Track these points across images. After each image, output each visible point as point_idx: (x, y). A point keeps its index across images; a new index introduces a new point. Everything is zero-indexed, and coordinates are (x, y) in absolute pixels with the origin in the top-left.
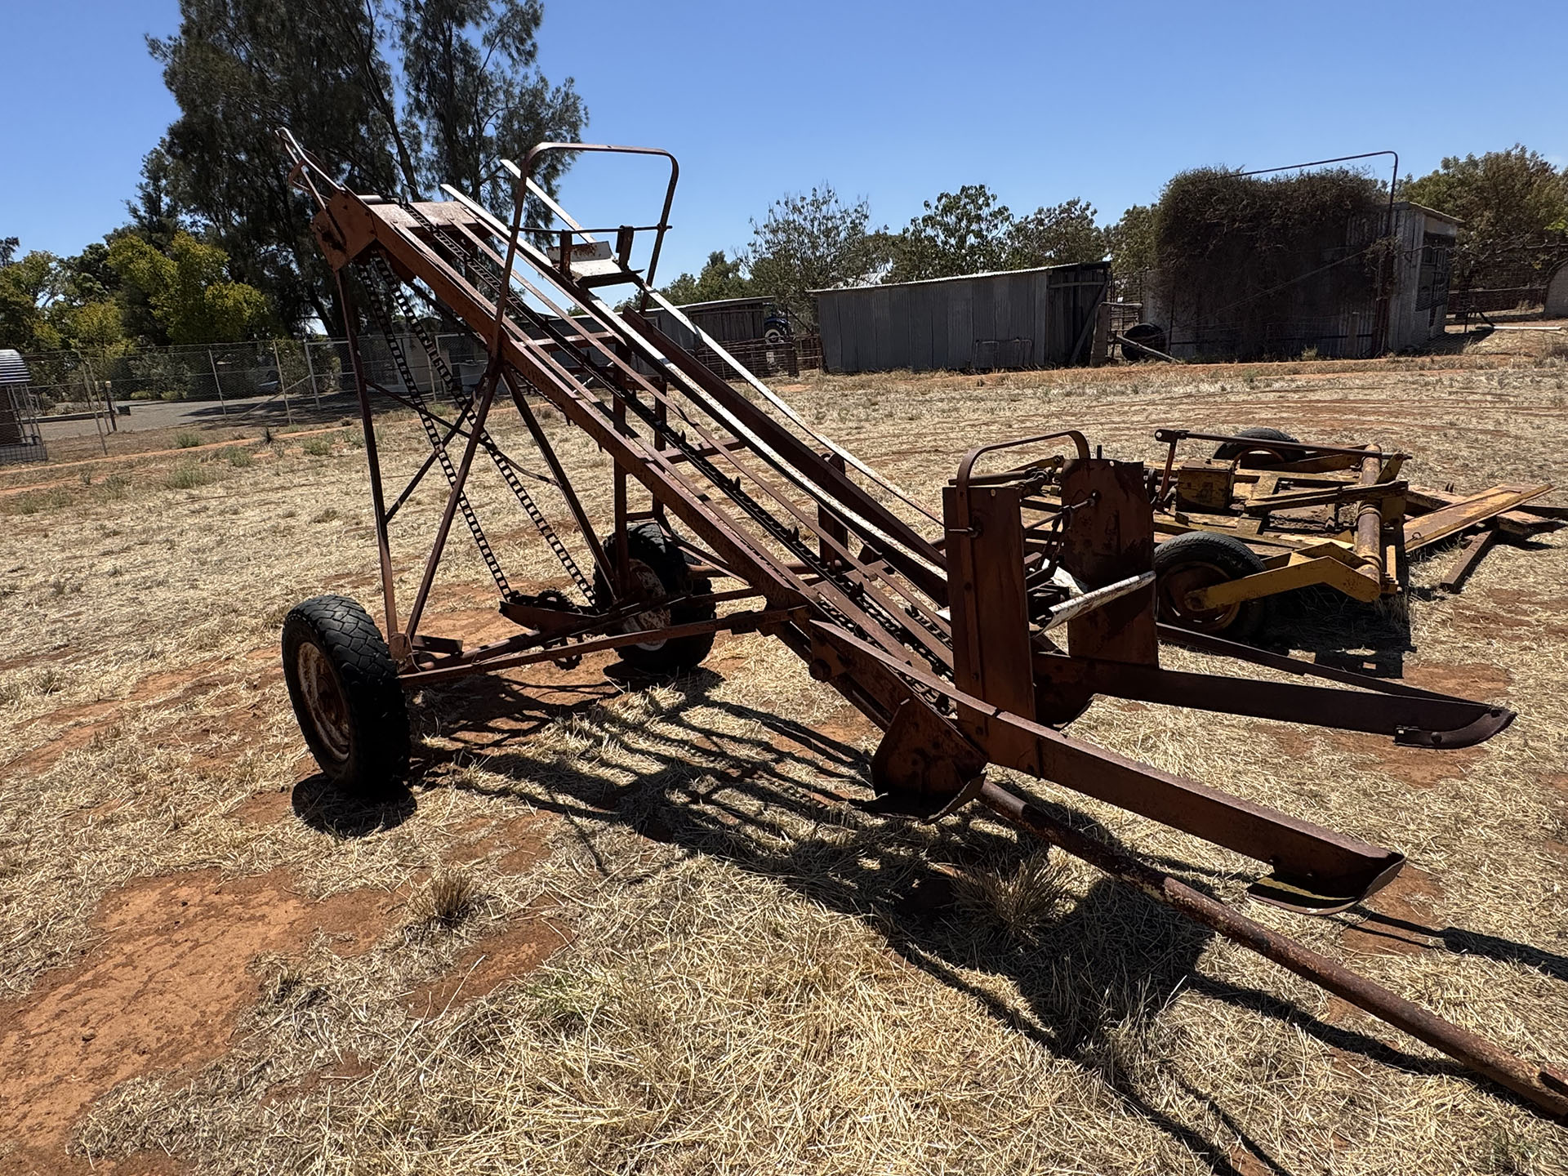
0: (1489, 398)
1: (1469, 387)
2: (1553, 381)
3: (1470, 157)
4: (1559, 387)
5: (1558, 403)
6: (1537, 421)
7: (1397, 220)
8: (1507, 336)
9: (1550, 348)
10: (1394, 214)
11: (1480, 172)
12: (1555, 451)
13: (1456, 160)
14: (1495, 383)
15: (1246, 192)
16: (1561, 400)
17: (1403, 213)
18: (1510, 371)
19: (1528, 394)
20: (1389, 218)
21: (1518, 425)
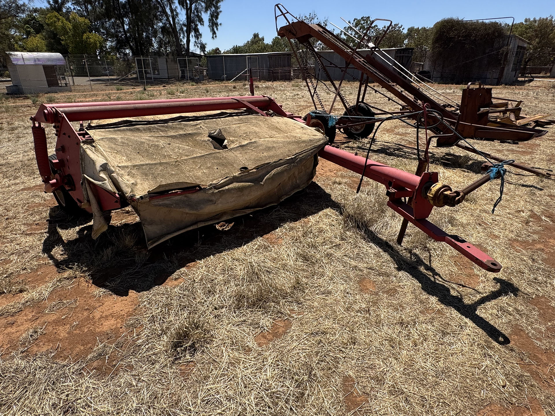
0: (533, 98)
1: (527, 95)
2: (552, 95)
3: (534, 19)
4: (553, 96)
5: (552, 100)
6: (547, 104)
7: (511, 41)
8: (537, 82)
9: (551, 86)
10: (510, 38)
11: (536, 24)
12: (550, 111)
13: (529, 19)
14: (535, 94)
15: (464, 27)
16: (554, 99)
17: (513, 38)
18: (540, 91)
19: (545, 98)
20: (509, 40)
21: (541, 105)
